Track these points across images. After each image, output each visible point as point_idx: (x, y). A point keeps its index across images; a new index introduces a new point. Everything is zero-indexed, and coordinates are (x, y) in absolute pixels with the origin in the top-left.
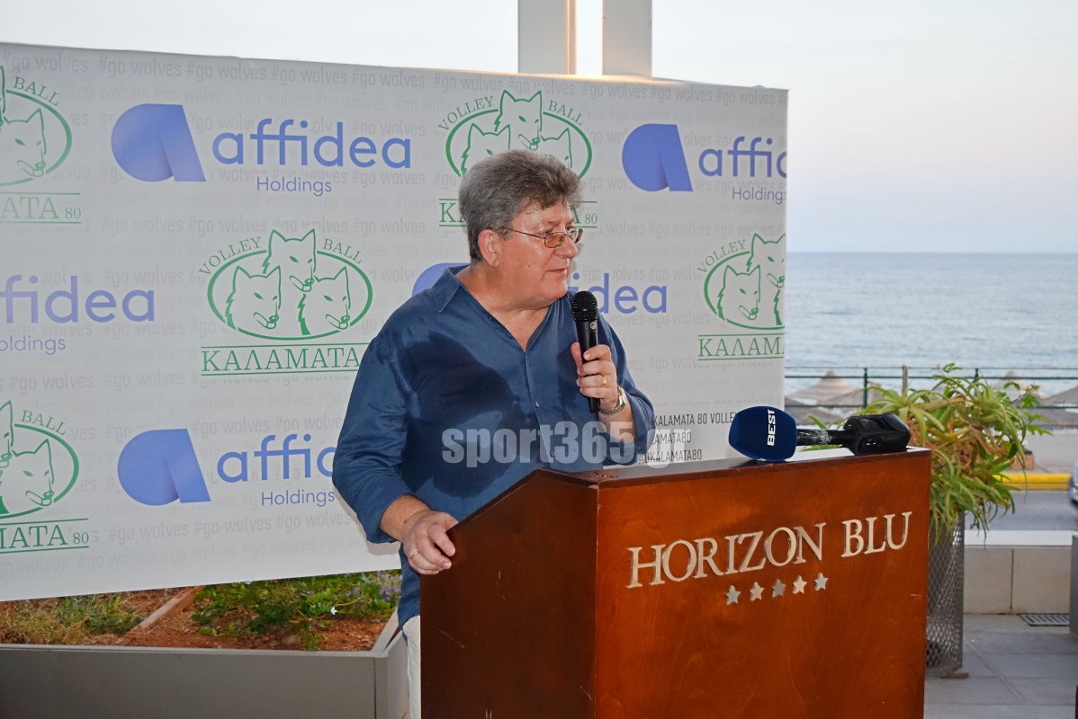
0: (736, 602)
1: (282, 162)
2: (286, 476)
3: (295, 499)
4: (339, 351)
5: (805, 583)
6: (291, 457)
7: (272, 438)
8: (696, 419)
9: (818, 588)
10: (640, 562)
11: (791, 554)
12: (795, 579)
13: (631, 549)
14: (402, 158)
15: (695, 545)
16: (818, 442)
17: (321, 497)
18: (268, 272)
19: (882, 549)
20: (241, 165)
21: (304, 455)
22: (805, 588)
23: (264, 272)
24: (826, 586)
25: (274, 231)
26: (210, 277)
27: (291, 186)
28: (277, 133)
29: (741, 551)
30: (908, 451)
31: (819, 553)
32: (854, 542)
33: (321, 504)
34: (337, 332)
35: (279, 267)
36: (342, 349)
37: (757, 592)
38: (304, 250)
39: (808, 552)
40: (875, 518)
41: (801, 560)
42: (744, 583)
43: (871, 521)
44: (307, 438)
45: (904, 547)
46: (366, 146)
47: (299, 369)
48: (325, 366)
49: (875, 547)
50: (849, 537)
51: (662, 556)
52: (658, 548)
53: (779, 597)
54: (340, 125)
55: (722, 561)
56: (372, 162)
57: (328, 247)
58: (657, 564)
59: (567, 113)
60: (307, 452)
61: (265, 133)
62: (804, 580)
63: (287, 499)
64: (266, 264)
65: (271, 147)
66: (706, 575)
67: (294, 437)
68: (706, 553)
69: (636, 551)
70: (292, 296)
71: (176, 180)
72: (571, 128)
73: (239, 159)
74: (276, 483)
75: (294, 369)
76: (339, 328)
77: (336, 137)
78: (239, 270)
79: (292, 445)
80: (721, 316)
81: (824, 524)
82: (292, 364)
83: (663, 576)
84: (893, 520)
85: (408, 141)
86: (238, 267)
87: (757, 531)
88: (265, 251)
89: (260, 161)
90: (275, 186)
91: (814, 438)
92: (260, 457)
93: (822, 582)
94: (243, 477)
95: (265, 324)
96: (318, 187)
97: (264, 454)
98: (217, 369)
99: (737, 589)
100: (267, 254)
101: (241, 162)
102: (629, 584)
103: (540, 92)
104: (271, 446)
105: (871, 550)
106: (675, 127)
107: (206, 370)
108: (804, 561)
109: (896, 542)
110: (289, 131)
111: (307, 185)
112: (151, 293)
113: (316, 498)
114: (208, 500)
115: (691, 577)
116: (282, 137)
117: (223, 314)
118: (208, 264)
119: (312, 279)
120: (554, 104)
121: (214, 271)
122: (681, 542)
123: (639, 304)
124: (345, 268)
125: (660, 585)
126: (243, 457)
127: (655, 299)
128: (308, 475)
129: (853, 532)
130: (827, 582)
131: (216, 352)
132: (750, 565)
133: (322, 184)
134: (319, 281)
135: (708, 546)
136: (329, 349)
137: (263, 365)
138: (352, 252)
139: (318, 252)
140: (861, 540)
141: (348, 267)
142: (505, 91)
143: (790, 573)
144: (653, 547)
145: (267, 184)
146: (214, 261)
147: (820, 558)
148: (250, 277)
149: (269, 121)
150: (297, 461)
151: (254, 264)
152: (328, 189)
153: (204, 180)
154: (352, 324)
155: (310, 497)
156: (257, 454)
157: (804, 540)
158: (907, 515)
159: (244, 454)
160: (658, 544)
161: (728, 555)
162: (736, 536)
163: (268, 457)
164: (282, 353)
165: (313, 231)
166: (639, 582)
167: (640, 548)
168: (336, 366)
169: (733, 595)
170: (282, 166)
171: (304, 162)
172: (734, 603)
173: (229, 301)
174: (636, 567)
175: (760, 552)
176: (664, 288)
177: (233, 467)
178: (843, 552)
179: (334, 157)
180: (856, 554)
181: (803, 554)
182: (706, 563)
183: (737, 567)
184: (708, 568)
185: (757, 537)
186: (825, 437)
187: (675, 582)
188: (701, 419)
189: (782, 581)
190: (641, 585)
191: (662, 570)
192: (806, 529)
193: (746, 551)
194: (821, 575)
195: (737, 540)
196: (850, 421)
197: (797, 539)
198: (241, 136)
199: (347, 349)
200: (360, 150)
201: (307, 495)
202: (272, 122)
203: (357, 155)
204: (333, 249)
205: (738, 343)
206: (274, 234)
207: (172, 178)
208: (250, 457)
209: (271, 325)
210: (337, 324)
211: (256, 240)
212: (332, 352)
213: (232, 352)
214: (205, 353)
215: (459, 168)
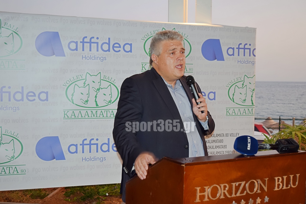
1: (90, 50)
2: (90, 152)
3: (93, 159)
5: (261, 200)
6: (92, 146)
7: (86, 139)
8: (225, 135)
9: (265, 202)
10: (200, 193)
11: (255, 190)
12: (257, 198)
14: (129, 49)
15: (220, 186)
16: (266, 149)
17: (101, 159)
18: (85, 86)
19: (289, 187)
21: (96, 146)
22: (261, 202)
23: (84, 86)
24: (268, 201)
25: (87, 73)
26: (66, 87)
27: (93, 58)
28: (89, 41)
29: (237, 188)
30: (299, 152)
31: (266, 189)
32: (279, 185)
33: (101, 161)
34: (107, 105)
35: (89, 84)
36: (109, 111)
37: (243, 203)
38: (97, 79)
39: (262, 189)
40: (287, 176)
41: (259, 191)
42: (238, 200)
43: (285, 177)
44: (97, 140)
45: (297, 186)
46: (118, 45)
47: (95, 117)
48: (103, 116)
49: (286, 187)
50: (277, 183)
51: (208, 190)
52: (206, 188)
54: (109, 39)
56: (119, 51)
57: (105, 78)
58: (206, 194)
59: (183, 35)
60: (97, 144)
61: (85, 41)
62: (260, 198)
63: (90, 159)
64: (85, 83)
65: (87, 45)
66: (224, 197)
67: (93, 139)
68: (224, 189)
69: (198, 189)
70: (93, 94)
71: (56, 56)
72: (185, 40)
73: (76, 49)
74: (87, 154)
75: (93, 117)
76: (108, 104)
77: (108, 42)
78: (76, 85)
79: (93, 142)
80: (234, 101)
81: (268, 178)
82: (93, 116)
83: (208, 198)
84: (293, 177)
85: (131, 44)
86: (76, 84)
87: (243, 181)
88: (84, 79)
89: (83, 50)
90: (88, 58)
91: (265, 147)
92: (82, 146)
93: (267, 199)
94: (76, 152)
95: (84, 102)
96: (102, 58)
97: (83, 145)
98: (68, 117)
99: (236, 202)
100: (85, 80)
101: (77, 50)
102: (195, 201)
103: (175, 28)
104: (85, 142)
106: (219, 40)
107: (65, 117)
108: (260, 192)
109: (294, 184)
110: (93, 40)
111: (98, 58)
112: (47, 92)
113: (100, 159)
114: (65, 159)
115: (219, 198)
116: (90, 43)
117: (70, 99)
118: (66, 83)
119: (99, 88)
120: (179, 32)
121: (68, 85)
122: (215, 185)
123: (206, 97)
124: (110, 85)
125: (207, 201)
126: (76, 146)
127: (212, 96)
128: (97, 152)
129: (278, 181)
130: (269, 199)
131: (68, 112)
132: (241, 193)
133: (103, 58)
134: (102, 89)
135: (225, 187)
136: (105, 111)
137: (83, 116)
138: (113, 80)
139: (102, 80)
140: (281, 184)
141: (111, 84)
142: (163, 28)
143: (255, 196)
144: (205, 187)
145: (85, 57)
146: (68, 82)
147: (266, 191)
148: (79, 87)
149: (86, 37)
150: (94, 147)
151: (81, 83)
152: (105, 59)
153: (65, 56)
154: (112, 103)
155: (98, 159)
156: (81, 145)
157: (260, 184)
159: (77, 145)
161: (232, 190)
162: (235, 183)
163: (84, 146)
164: (89, 112)
165: (100, 73)
166: (199, 200)
168: (107, 116)
170: (90, 52)
171: (98, 51)
173: (73, 95)
174: (198, 194)
175: (244, 189)
176: (215, 92)
177: (73, 149)
178: (274, 189)
179: (107, 49)
180: (279, 189)
181: (260, 189)
182: (224, 193)
183: (236, 194)
184: (225, 195)
185: (243, 183)
186: (268, 146)
187: (213, 200)
188: (227, 135)
189: (252, 199)
190: (200, 201)
191: (208, 195)
192: (261, 180)
193: (239, 189)
194: (266, 197)
195: (236, 184)
196: (277, 141)
197: (258, 184)
198: (77, 42)
199: (111, 111)
200: (116, 47)
201: (97, 158)
202: (87, 37)
203: (115, 48)
204: (106, 78)
205: (239, 110)
206: (87, 74)
207: (55, 55)
208: (79, 146)
209: (86, 103)
210: (107, 103)
211: (81, 75)
212: (106, 112)
213: (73, 112)
214: (64, 112)
215: (148, 53)
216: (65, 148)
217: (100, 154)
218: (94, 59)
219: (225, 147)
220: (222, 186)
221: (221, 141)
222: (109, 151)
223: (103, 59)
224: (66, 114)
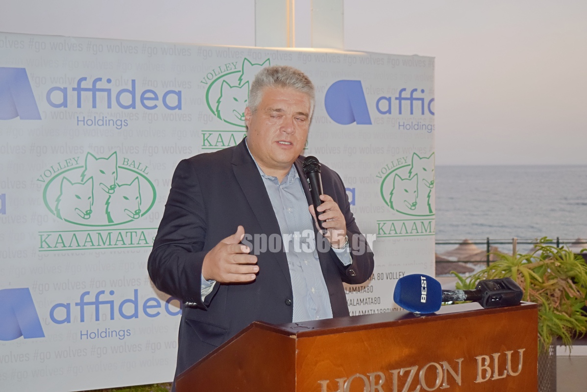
1: (94, 106)
2: (97, 319)
3: (103, 335)
4: (134, 234)
6: (101, 306)
7: (88, 293)
8: (376, 276)
10: (328, 391)
11: (438, 382)
13: (321, 382)
14: (176, 104)
15: (368, 377)
16: (457, 299)
17: (122, 333)
18: (84, 181)
19: (504, 376)
20: (65, 108)
21: (109, 305)
23: (82, 181)
25: (88, 153)
26: (44, 184)
27: (100, 123)
28: (91, 87)
29: (402, 380)
30: (522, 305)
31: (459, 380)
32: (484, 372)
33: (121, 338)
34: (132, 221)
35: (92, 177)
36: (136, 232)
38: (109, 166)
40: (499, 354)
41: (445, 386)
43: (496, 356)
44: (112, 293)
45: (520, 374)
46: (152, 96)
47: (106, 246)
48: (124, 244)
49: (499, 375)
50: (480, 368)
51: (344, 386)
52: (340, 381)
54: (133, 81)
55: (388, 389)
56: (156, 106)
57: (126, 163)
60: (112, 303)
61: (82, 86)
63: (98, 335)
64: (83, 175)
65: (87, 96)
67: (103, 292)
68: (377, 383)
70: (101, 196)
71: (21, 119)
73: (65, 104)
74: (90, 324)
75: (103, 246)
76: (134, 218)
77: (131, 89)
79: (102, 298)
80: (392, 207)
81: (463, 359)
82: (101, 243)
84: (512, 355)
85: (180, 92)
86: (64, 178)
87: (414, 365)
88: (82, 167)
89: (79, 106)
90: (90, 122)
91: (455, 296)
92: (79, 307)
94: (68, 320)
95: (83, 216)
96: (119, 123)
97: (82, 304)
98: (49, 247)
100: (84, 169)
101: (66, 106)
103: (269, 59)
104: (87, 299)
105: (496, 377)
106: (359, 82)
107: (42, 247)
108: (449, 386)
109: (515, 369)
110: (99, 85)
111: (111, 122)
112: (4, 196)
113: (118, 334)
116: (94, 90)
117: (54, 209)
118: (43, 176)
119: (115, 185)
121: (47, 180)
122: (358, 375)
124: (137, 178)
126: (67, 307)
128: (112, 318)
129: (483, 365)
131: (49, 235)
132: (409, 390)
133: (121, 121)
134: (119, 186)
135: (378, 378)
136: (127, 233)
137: (81, 244)
138: (142, 167)
139: (119, 167)
140: (489, 370)
141: (140, 177)
142: (245, 59)
144: (337, 380)
145: (84, 121)
146: (48, 173)
147: (460, 384)
148: (72, 184)
149: (85, 79)
150: (105, 309)
151: (75, 176)
152: (126, 124)
153: (40, 118)
154: (142, 215)
155: (114, 333)
156: (77, 304)
157: (447, 370)
159: (69, 305)
160: (340, 378)
161: (392, 383)
162: (398, 370)
163: (85, 307)
164: (94, 236)
165: (115, 152)
168: (131, 244)
170: (94, 109)
171: (109, 106)
173: (58, 200)
175: (416, 381)
176: (354, 189)
177: (61, 314)
178: (476, 379)
179: (130, 102)
180: (485, 380)
181: (447, 382)
182: (377, 390)
183: (399, 391)
185: (413, 370)
186: (462, 295)
188: (379, 276)
192: (450, 363)
193: (406, 380)
195: (399, 373)
196: (480, 283)
197: (443, 370)
198: (66, 89)
199: (139, 232)
200: (148, 98)
201: (112, 332)
202: (87, 79)
203: (146, 102)
204: (129, 165)
205: (404, 226)
206: (89, 155)
207: (19, 117)
208: (72, 306)
209: (87, 217)
210: (132, 215)
211: (76, 159)
212: (129, 234)
213: (60, 235)
214: (41, 236)
215: (215, 110)
216: (43, 313)
217: (119, 323)
218: (103, 125)
219: (377, 300)
220: (373, 376)
221: (369, 289)
222: (137, 317)
223: (121, 125)
224: (45, 241)
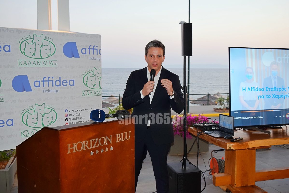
0: (93, 154)
8: (82, 110)
9: (111, 150)
10: (70, 148)
11: (105, 143)
12: (106, 148)
13: (68, 145)
14: (8, 50)
15: (83, 142)
16: (110, 117)
19: (125, 140)
22: (108, 150)
29: (93, 143)
31: (111, 142)
32: (119, 139)
37: (97, 152)
39: (108, 142)
41: (107, 144)
42: (94, 150)
43: (122, 134)
45: (130, 139)
49: (123, 140)
50: (117, 138)
51: (75, 146)
52: (74, 144)
53: (102, 153)
55: (89, 146)
58: (74, 148)
59: (49, 39)
62: (108, 148)
68: (86, 144)
69: (69, 145)
72: (51, 43)
80: (87, 86)
81: (112, 135)
84: (127, 133)
85: (10, 46)
87: (97, 138)
91: (109, 116)
93: (112, 148)
99: (93, 152)
102: (68, 153)
103: (43, 34)
105: (122, 140)
106: (75, 43)
109: (128, 138)
115: (82, 150)
120: (46, 37)
122: (80, 142)
123: (68, 84)
125: (75, 152)
127: (72, 83)
129: (118, 137)
132: (96, 146)
135: (86, 142)
142: (34, 34)
143: (104, 147)
144: (73, 144)
147: (111, 143)
157: (107, 139)
158: (130, 132)
160: (74, 143)
161: (90, 144)
167: (70, 144)
169: (92, 153)
172: (92, 155)
174: (69, 149)
175: (98, 143)
176: (74, 80)
178: (116, 141)
180: (119, 141)
182: (86, 146)
183: (93, 147)
184: (86, 148)
185: (97, 139)
186: (111, 116)
187: (78, 151)
188: (83, 110)
189: (103, 149)
190: (71, 153)
191: (76, 149)
192: (108, 137)
193: (95, 143)
194: (111, 147)
195: (92, 141)
196: (117, 112)
197: (106, 139)
205: (91, 92)
215: (23, 52)
219: (82, 118)
220: (84, 142)
221: (80, 114)
